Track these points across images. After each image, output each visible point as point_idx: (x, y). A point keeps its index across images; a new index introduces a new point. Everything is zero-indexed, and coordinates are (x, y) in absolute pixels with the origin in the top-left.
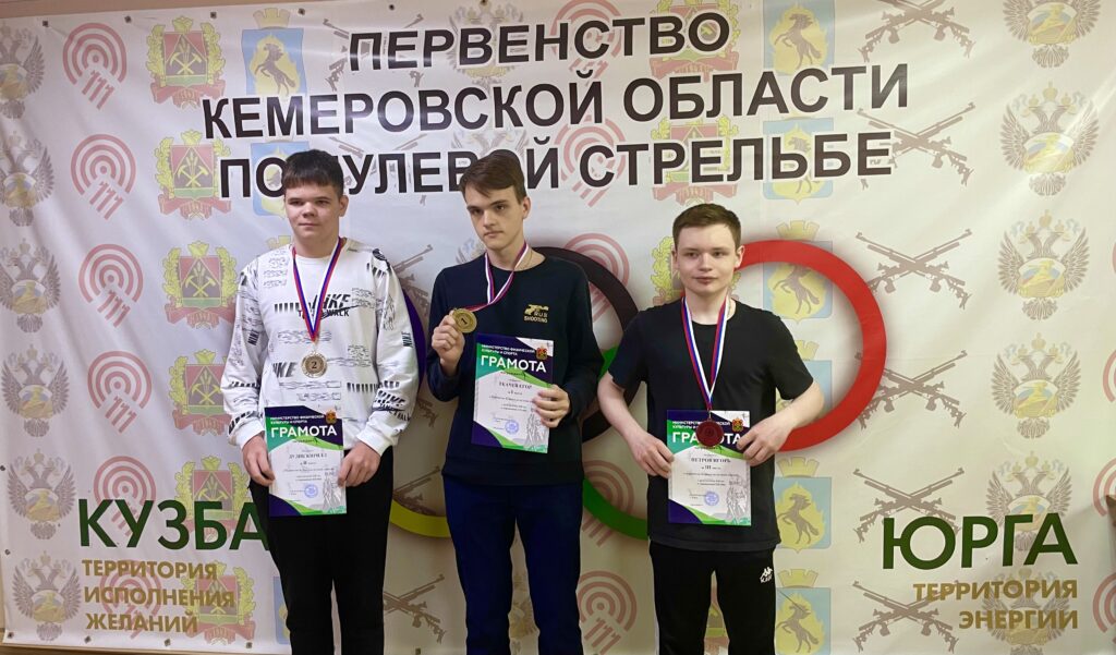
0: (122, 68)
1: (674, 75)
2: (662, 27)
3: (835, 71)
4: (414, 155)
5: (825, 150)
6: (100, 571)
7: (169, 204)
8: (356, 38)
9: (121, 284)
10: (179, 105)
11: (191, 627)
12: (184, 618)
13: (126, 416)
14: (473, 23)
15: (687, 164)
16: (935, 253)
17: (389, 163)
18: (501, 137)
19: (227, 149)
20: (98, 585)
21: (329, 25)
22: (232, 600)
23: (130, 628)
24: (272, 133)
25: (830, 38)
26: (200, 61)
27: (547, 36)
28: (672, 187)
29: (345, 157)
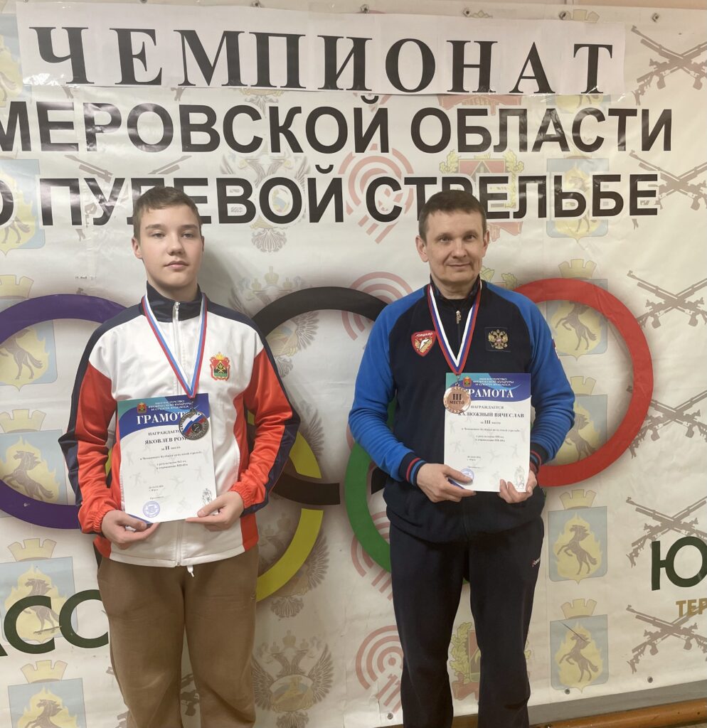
1: (461, 106)
3: (612, 112)
4: (175, 180)
5: (602, 190)
18: (278, 163)
29: (87, 180)
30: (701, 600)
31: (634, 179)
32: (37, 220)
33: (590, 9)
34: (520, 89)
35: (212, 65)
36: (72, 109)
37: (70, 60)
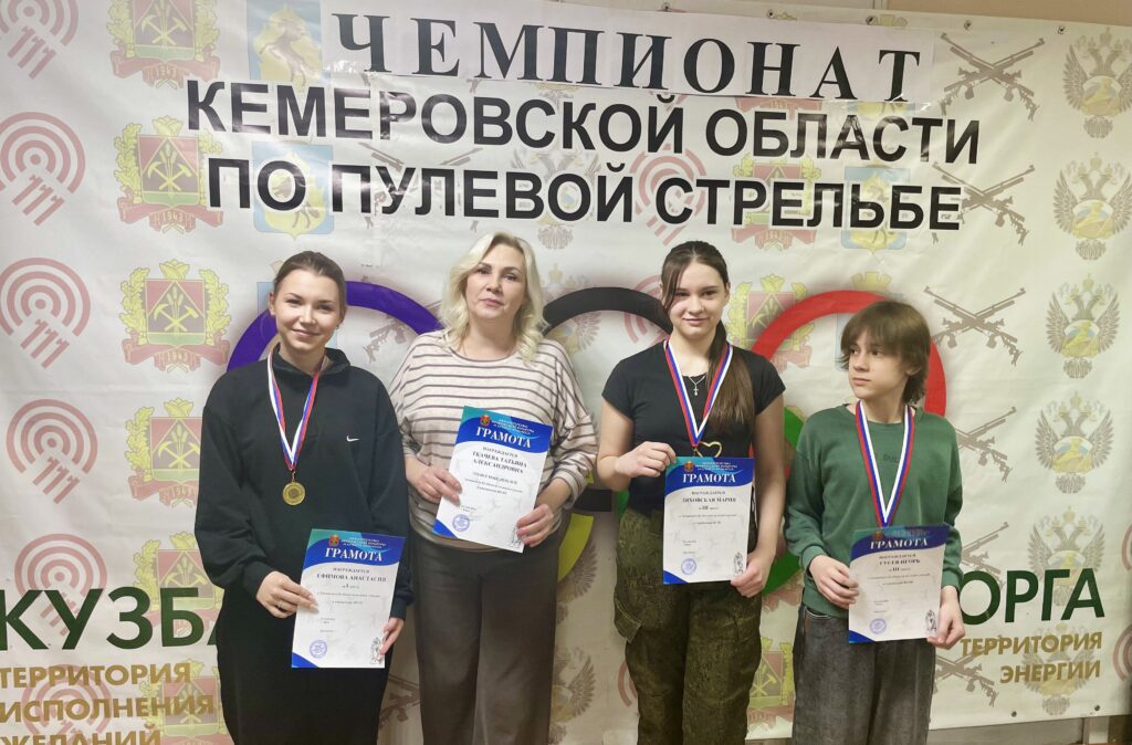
0: (69, 25)
1: (759, 109)
3: (916, 121)
4: (466, 172)
5: (901, 201)
6: (22, 681)
9: (55, 312)
10: (151, 83)
11: (152, 742)
12: (142, 733)
13: (66, 482)
15: (768, 205)
17: (434, 179)
18: (569, 159)
19: (218, 145)
20: (19, 700)
24: (283, 130)
26: (184, 28)
28: (753, 229)
29: (379, 168)
30: (987, 640)
31: (936, 191)
32: (327, 207)
33: (898, 14)
34: (820, 93)
35: (509, 57)
36: (369, 96)
37: (369, 48)
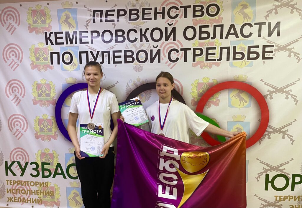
0: (19, 22)
1: (200, 25)
2: (197, 8)
3: (256, 24)
4: (113, 51)
5: (251, 51)
6: (11, 184)
7: (34, 67)
8: (95, 12)
9: (18, 92)
10: (37, 34)
11: (40, 202)
12: (38, 199)
13: (20, 135)
14: (134, 7)
15: (204, 55)
16: (287, 86)
17: (105, 54)
18: (142, 45)
19: (52, 49)
20: (11, 188)
21: (86, 7)
22: (53, 194)
23: (21, 202)
24: (67, 43)
25: (254, 13)
26: (44, 19)
27: (158, 11)
28: (199, 63)
29: (90, 51)
31: (264, 47)
32: (78, 63)
36: (88, 32)
